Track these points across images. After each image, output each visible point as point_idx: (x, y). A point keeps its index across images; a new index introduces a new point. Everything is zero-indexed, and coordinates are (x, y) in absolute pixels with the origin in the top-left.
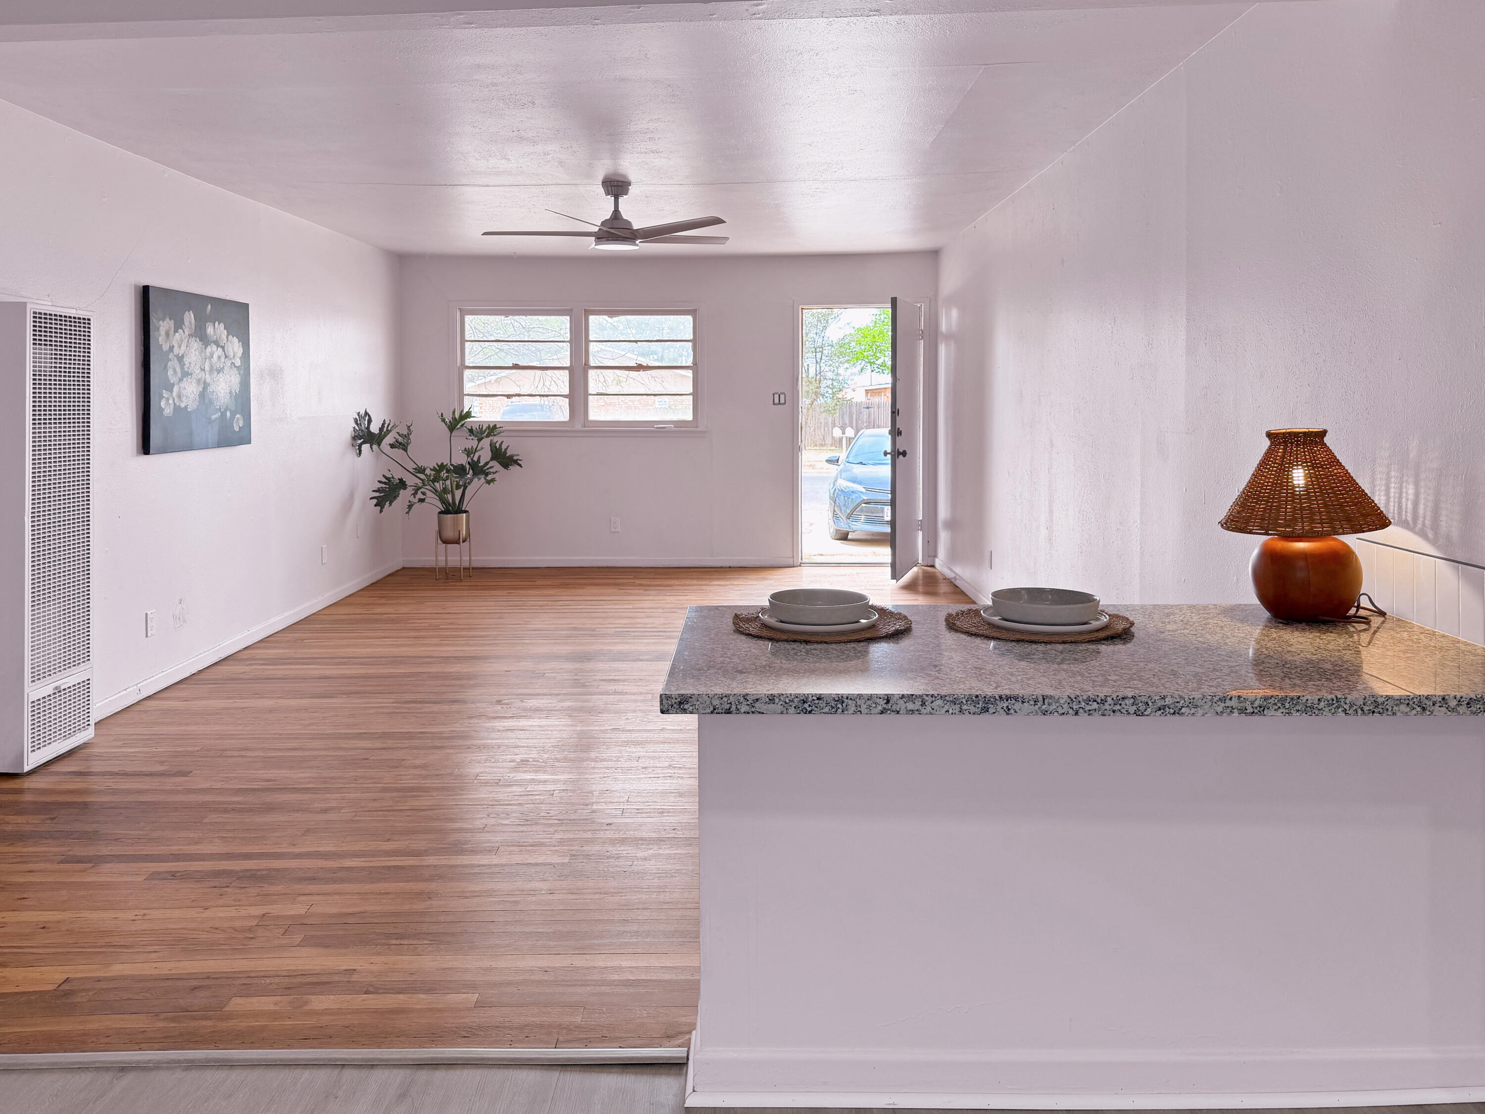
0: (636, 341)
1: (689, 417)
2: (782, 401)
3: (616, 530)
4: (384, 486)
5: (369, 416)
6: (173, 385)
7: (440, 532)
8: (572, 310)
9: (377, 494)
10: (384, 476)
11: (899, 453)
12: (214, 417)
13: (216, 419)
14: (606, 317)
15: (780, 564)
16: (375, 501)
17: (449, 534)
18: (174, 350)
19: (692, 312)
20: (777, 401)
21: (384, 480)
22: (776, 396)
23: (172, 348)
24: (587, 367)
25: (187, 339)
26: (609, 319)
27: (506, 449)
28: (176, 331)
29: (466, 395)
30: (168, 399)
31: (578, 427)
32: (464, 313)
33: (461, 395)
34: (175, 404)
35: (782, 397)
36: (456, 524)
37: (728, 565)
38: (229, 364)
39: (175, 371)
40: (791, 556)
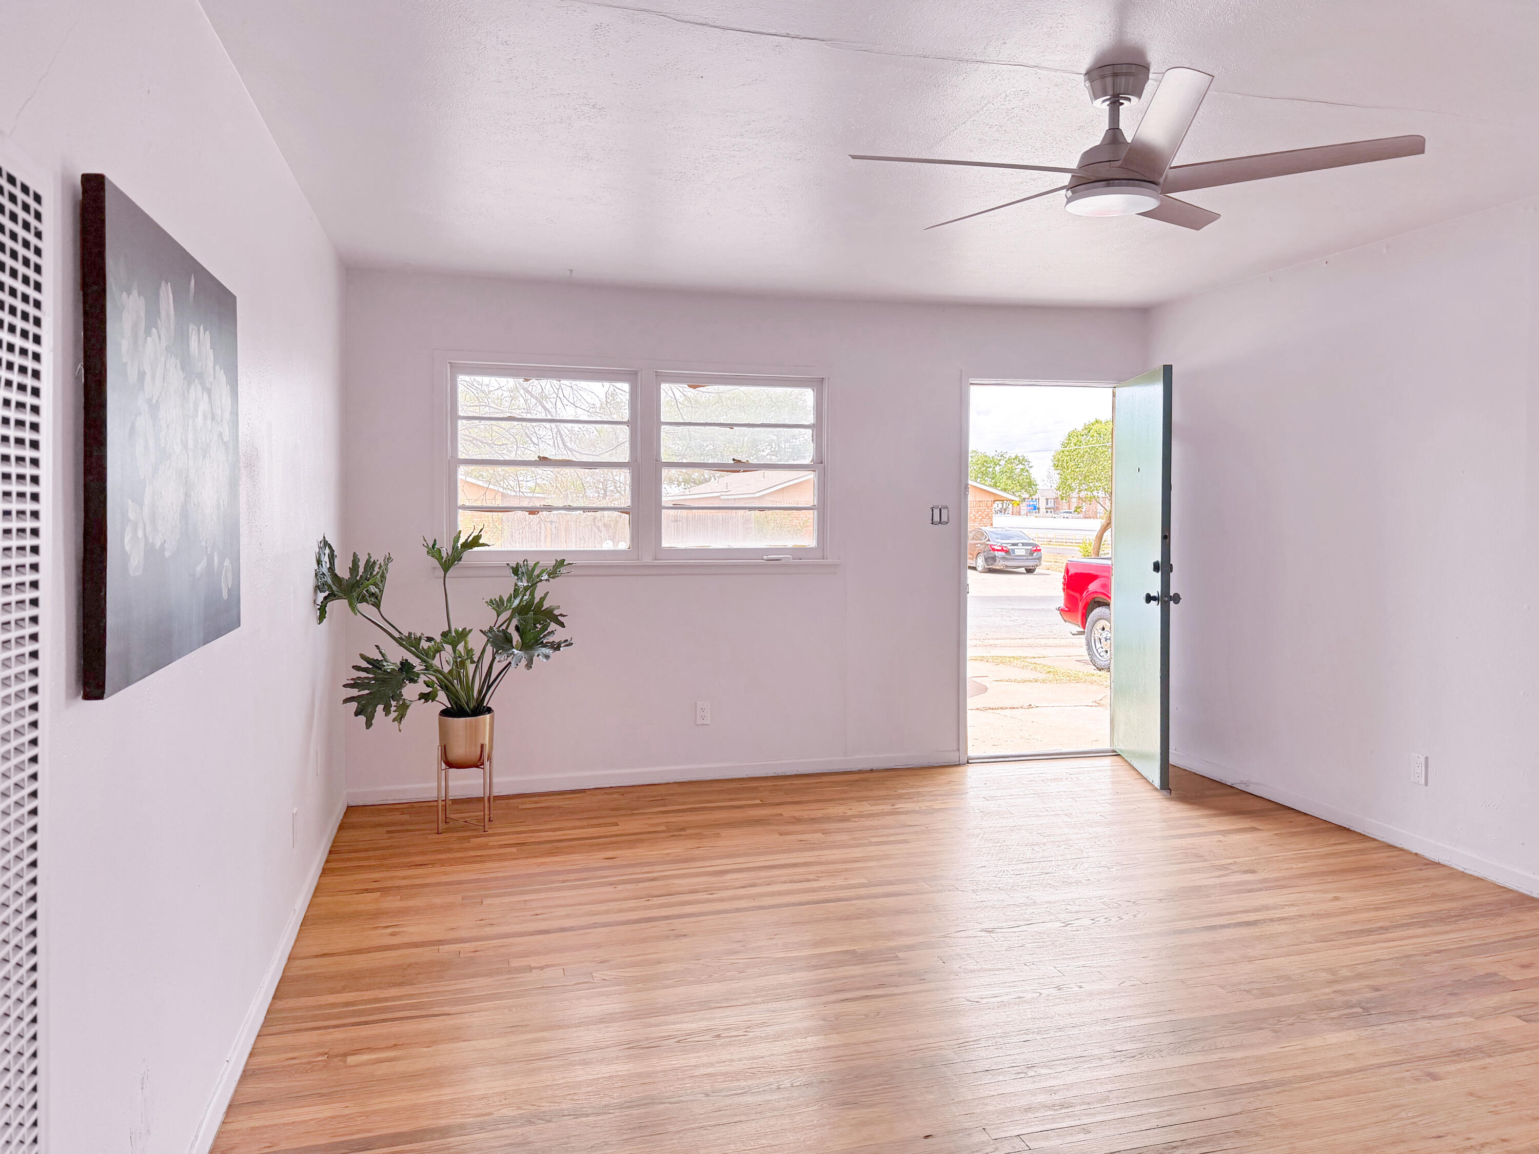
0: (731, 426)
1: (810, 541)
2: (944, 519)
3: (704, 722)
4: (363, 675)
5: (330, 547)
7: (444, 750)
8: (635, 373)
9: (355, 692)
10: (363, 657)
11: (1171, 598)
14: (684, 387)
15: (940, 760)
16: (354, 705)
17: (459, 751)
19: (818, 384)
20: (937, 518)
21: (365, 665)
22: (937, 512)
24: (659, 465)
26: (691, 392)
27: (542, 599)
29: (464, 508)
31: (648, 559)
32: (457, 369)
33: (453, 507)
35: (944, 512)
36: (474, 732)
37: (868, 767)
40: (955, 748)
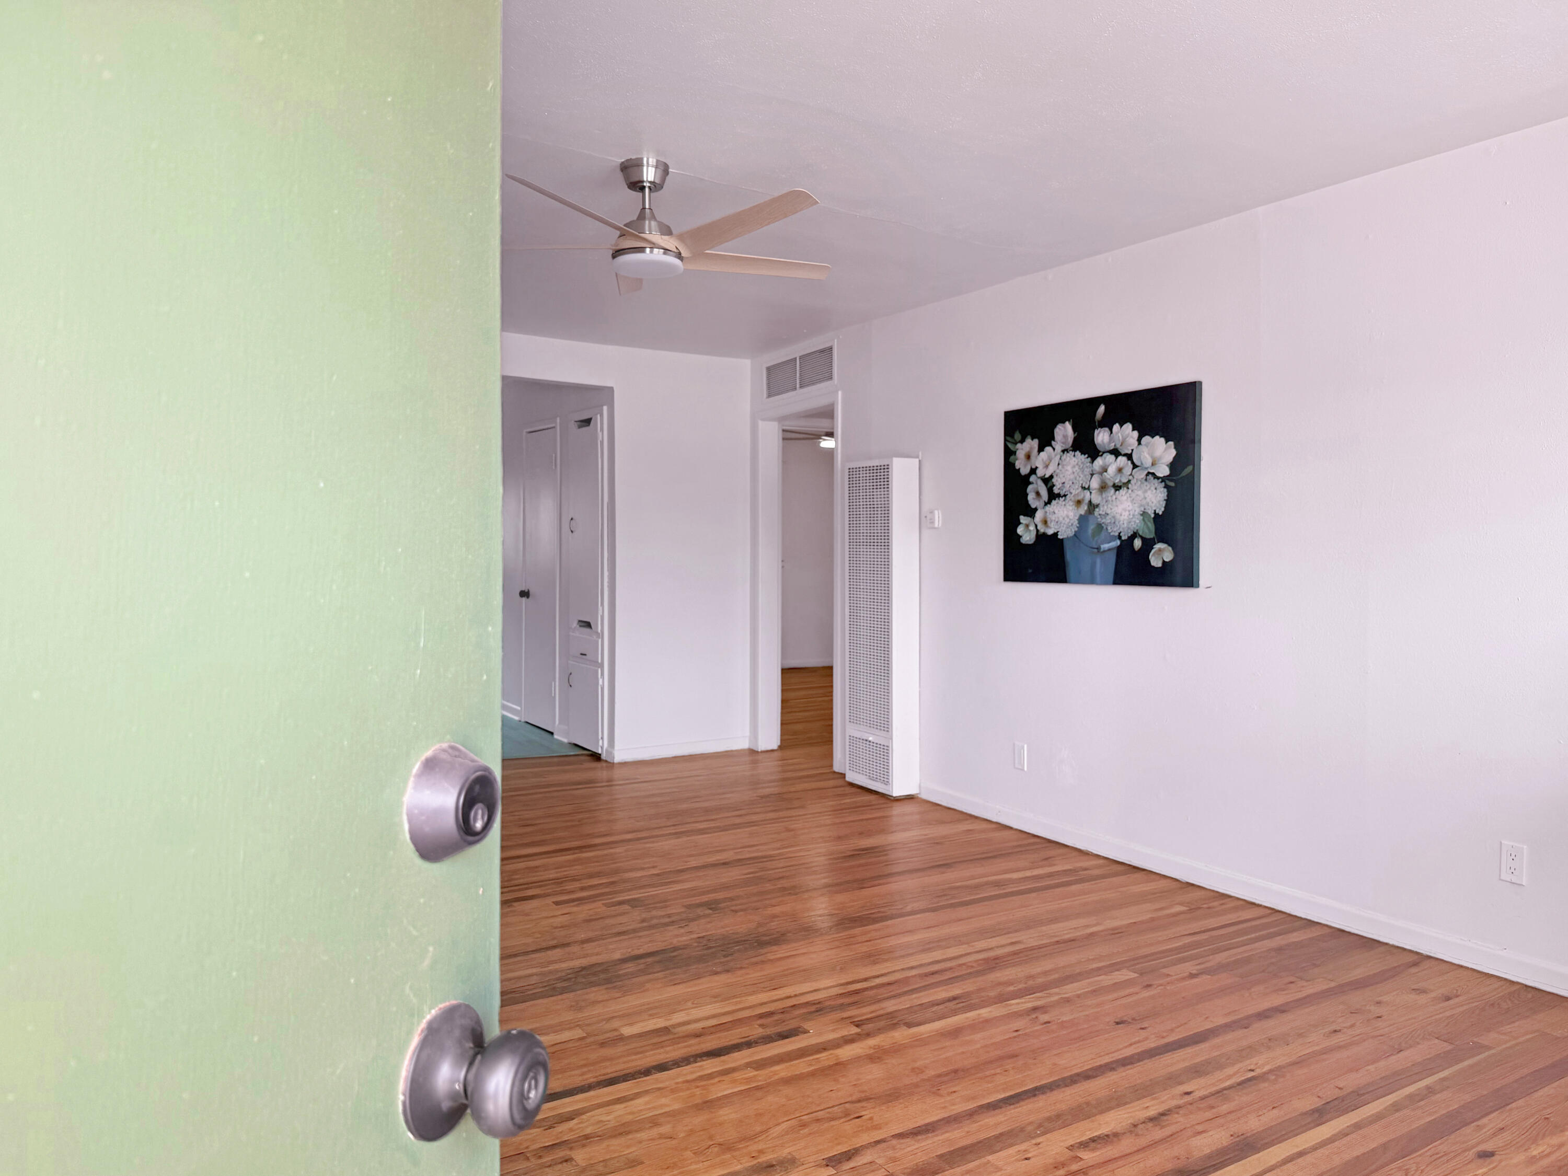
6: (1036, 509)
12: (1105, 546)
13: (1109, 550)
18: (1037, 471)
23: (1033, 471)
25: (1058, 457)
28: (1041, 449)
30: (1027, 526)
34: (1038, 531)
38: (1140, 474)
39: (1038, 494)
